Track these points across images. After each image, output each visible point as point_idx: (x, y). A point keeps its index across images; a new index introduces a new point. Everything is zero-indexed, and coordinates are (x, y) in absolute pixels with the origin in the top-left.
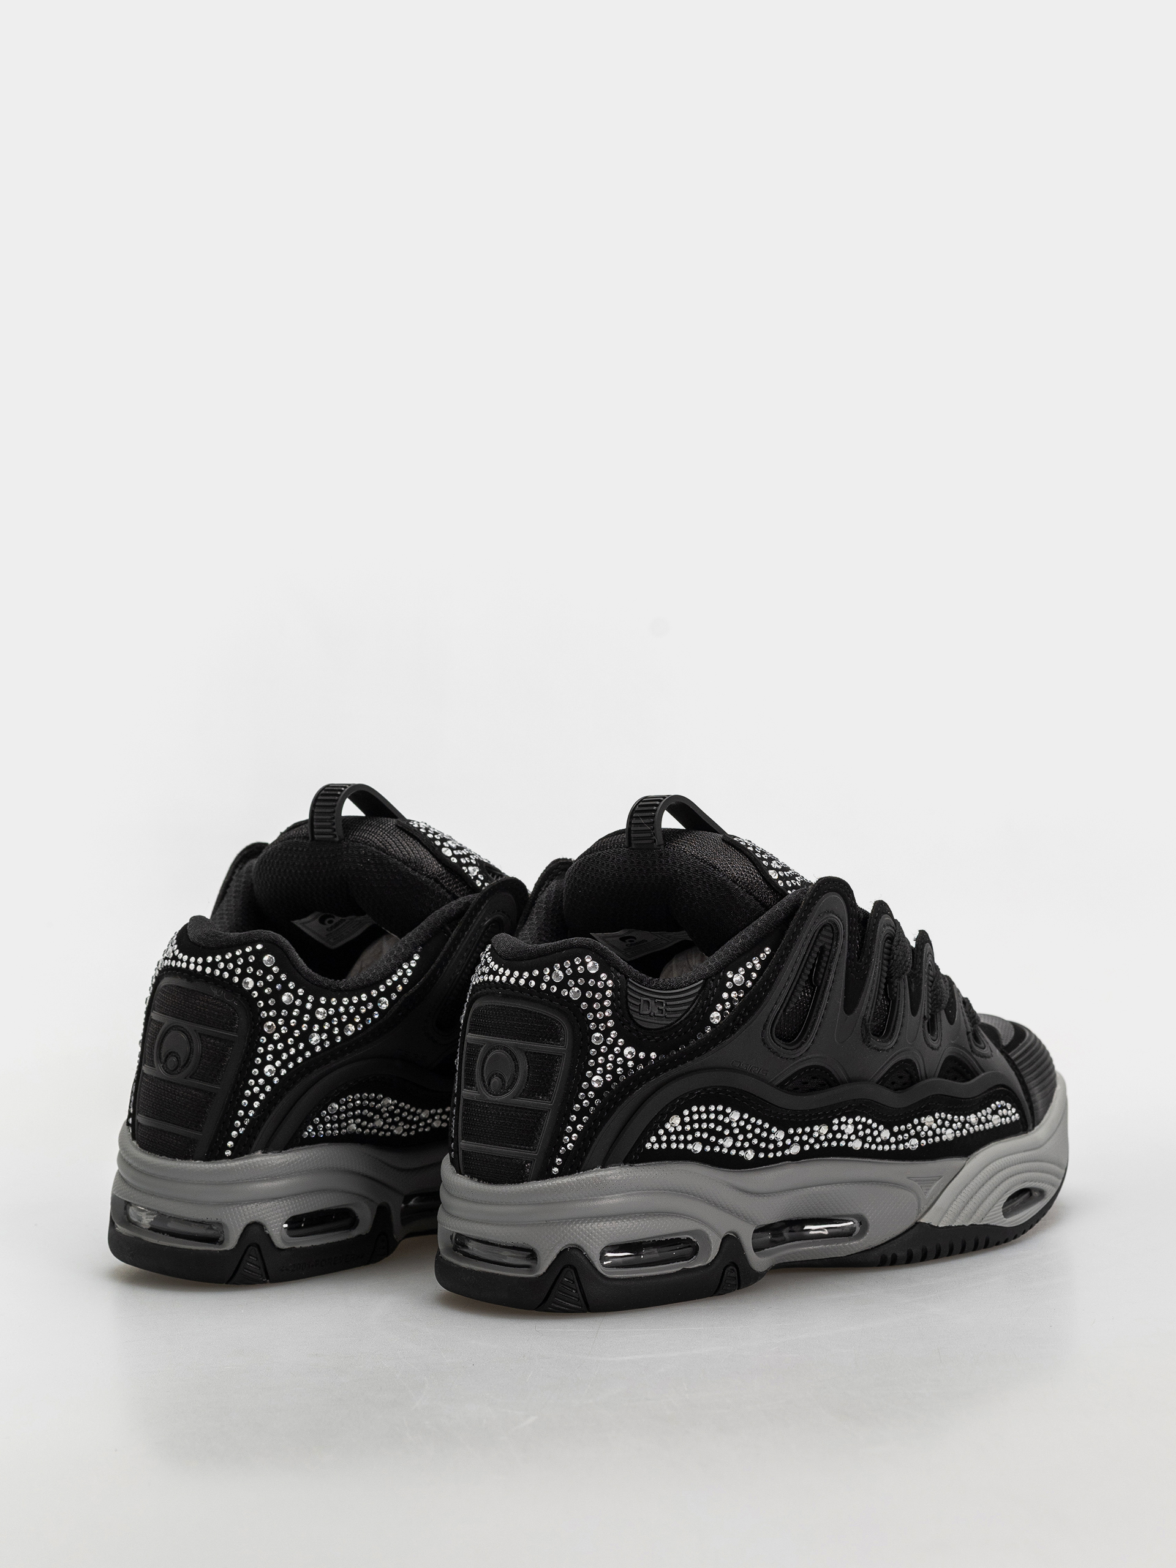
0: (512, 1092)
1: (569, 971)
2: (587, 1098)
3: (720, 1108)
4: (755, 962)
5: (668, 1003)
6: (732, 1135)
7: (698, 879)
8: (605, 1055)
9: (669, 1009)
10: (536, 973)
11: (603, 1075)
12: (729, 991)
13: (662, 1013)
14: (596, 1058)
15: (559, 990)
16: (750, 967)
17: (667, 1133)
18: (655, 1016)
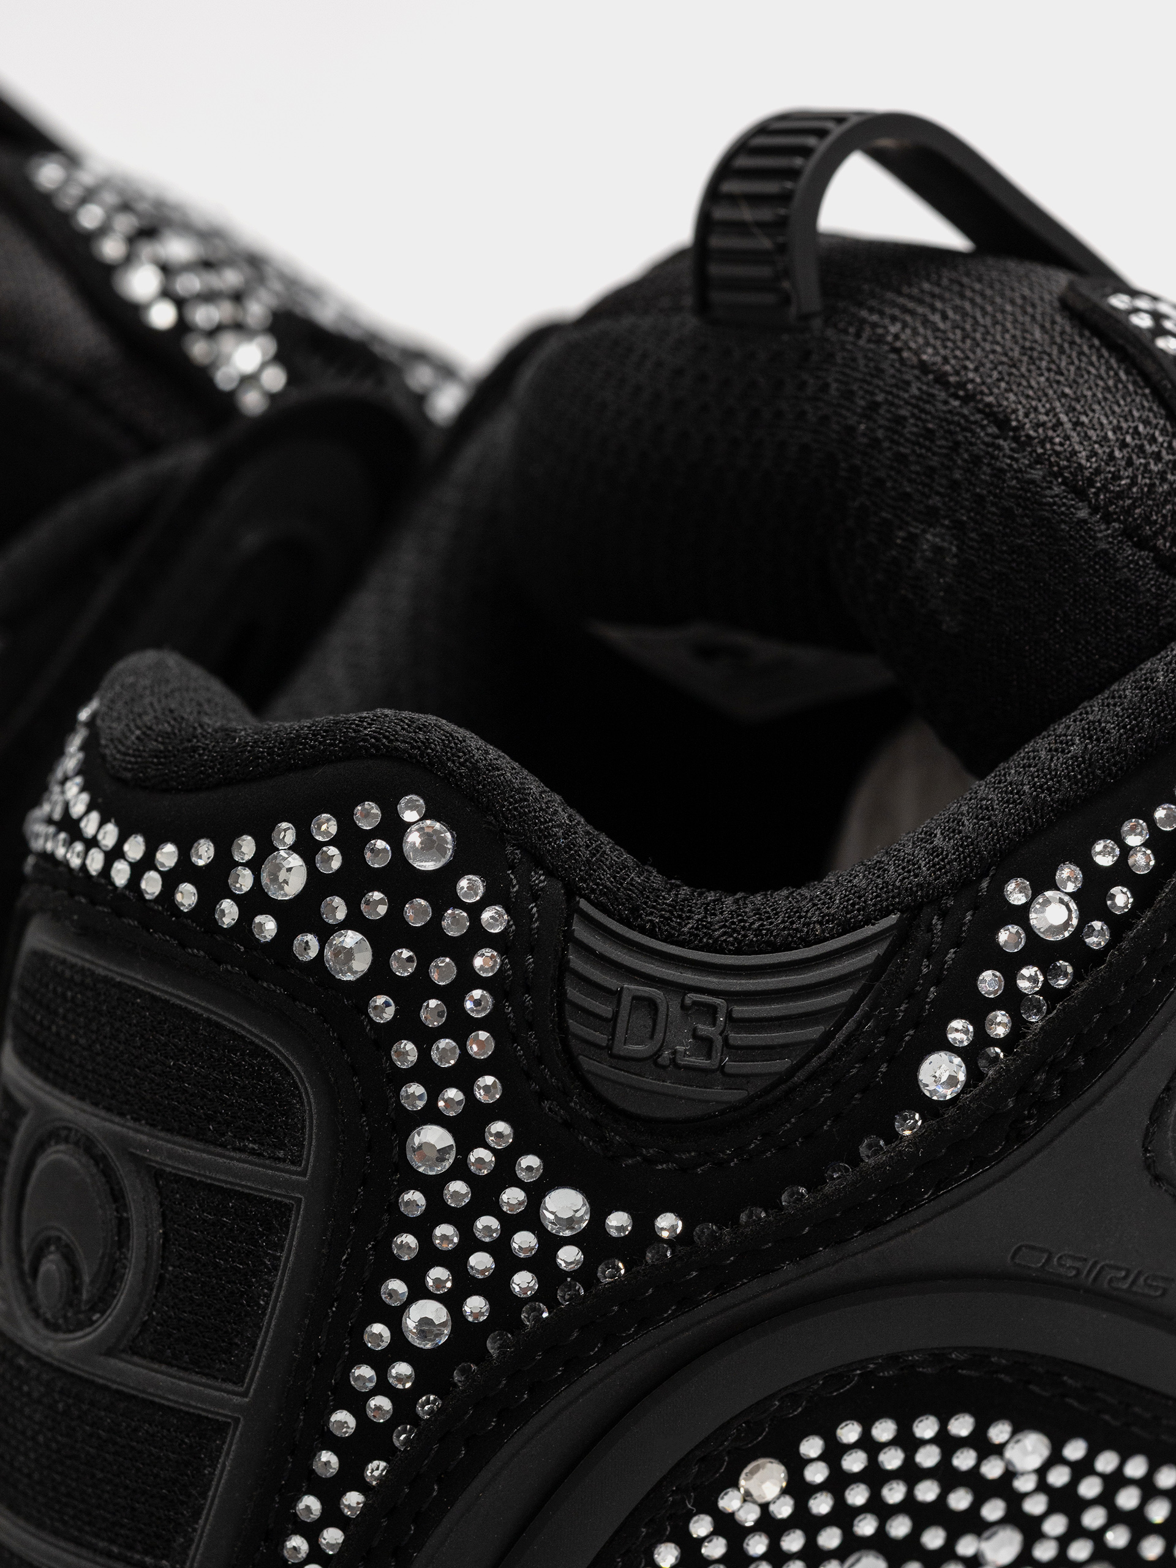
0: (104, 1324)
1: (334, 860)
2: (383, 1387)
3: (962, 1426)
4: (1133, 840)
5: (741, 1011)
6: (1015, 1517)
7: (932, 469)
8: (463, 1219)
9: (738, 1038)
10: (204, 853)
11: (453, 1301)
12: (1009, 966)
13: (709, 1056)
14: (422, 1228)
15: (286, 934)
16: (1104, 861)
17: (726, 1525)
18: (678, 1066)
